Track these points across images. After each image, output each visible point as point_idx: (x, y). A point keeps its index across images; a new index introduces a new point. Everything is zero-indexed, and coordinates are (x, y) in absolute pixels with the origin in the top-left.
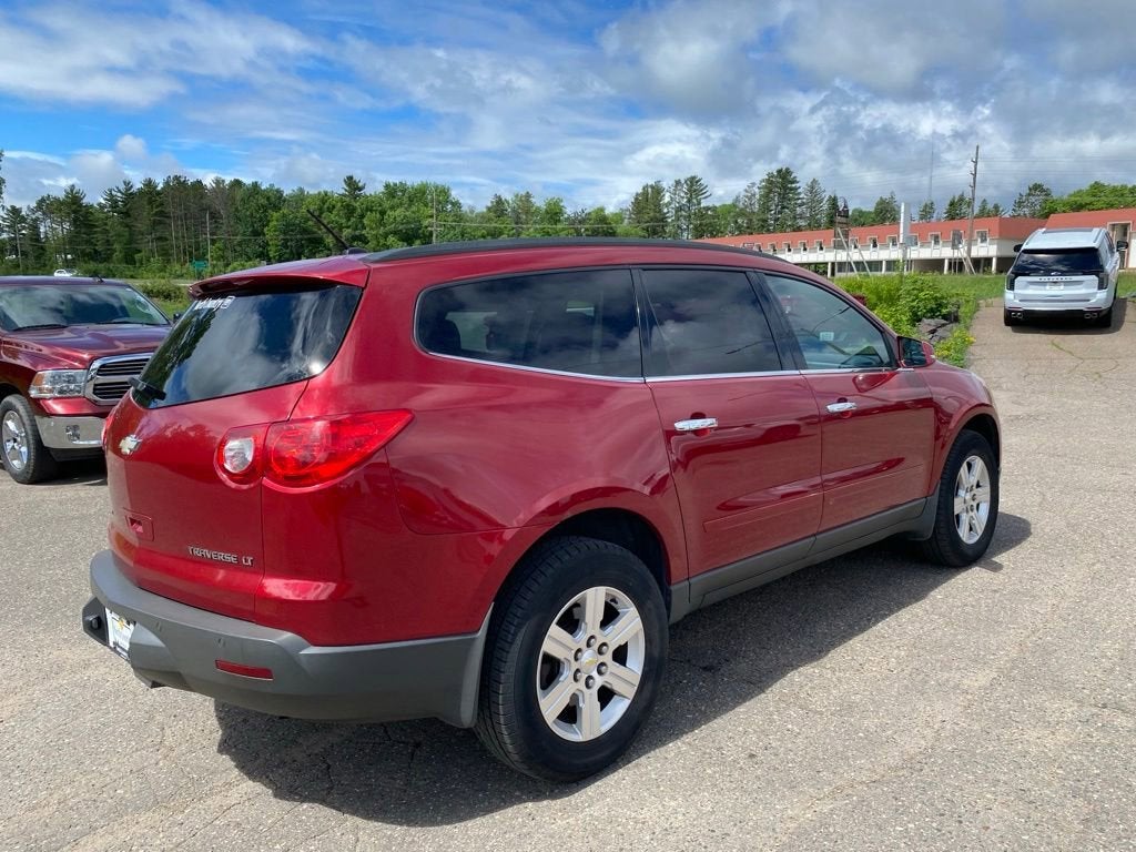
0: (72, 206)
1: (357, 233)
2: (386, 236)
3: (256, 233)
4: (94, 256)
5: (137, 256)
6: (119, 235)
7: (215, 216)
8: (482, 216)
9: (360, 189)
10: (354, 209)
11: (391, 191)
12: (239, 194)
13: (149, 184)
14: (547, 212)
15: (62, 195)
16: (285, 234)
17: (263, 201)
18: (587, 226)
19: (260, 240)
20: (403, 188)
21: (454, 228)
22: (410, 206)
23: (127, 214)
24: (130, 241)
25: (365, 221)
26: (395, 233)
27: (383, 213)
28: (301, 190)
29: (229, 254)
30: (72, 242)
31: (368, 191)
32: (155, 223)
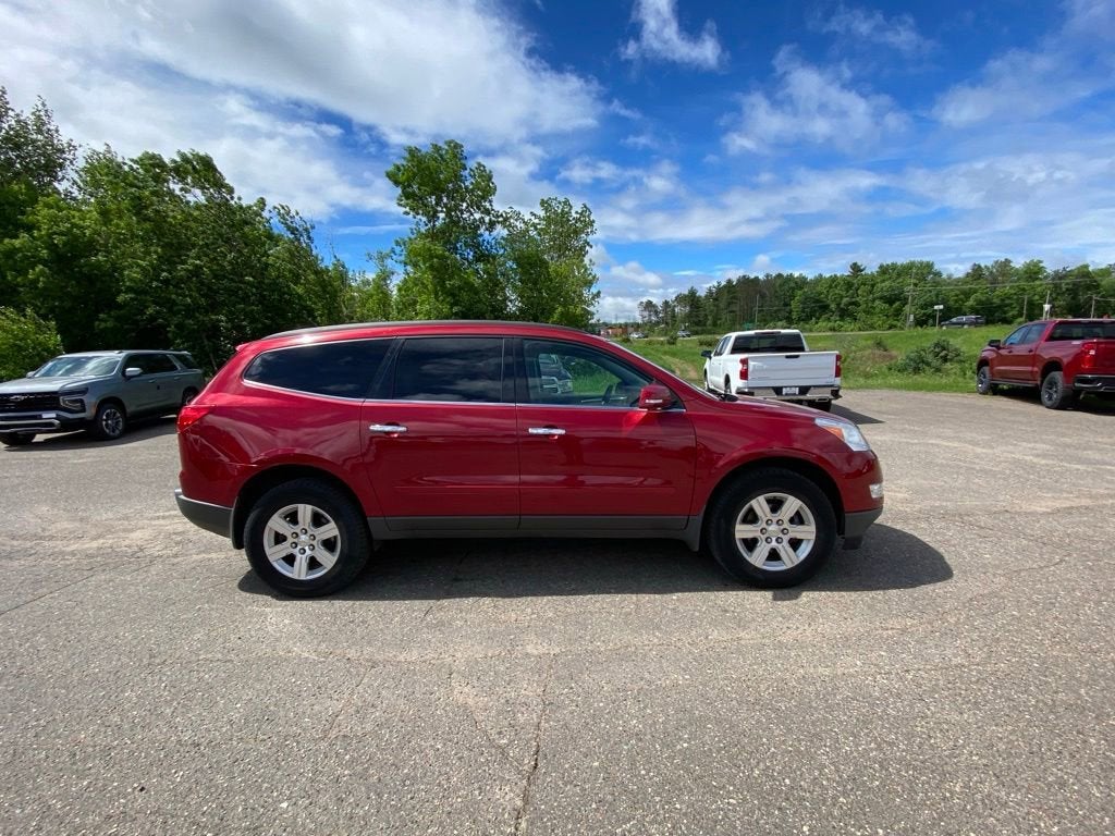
0: (691, 299)
1: (854, 300)
2: (874, 300)
3: (786, 305)
4: (698, 324)
5: (719, 322)
6: (711, 311)
7: (763, 296)
8: (958, 280)
9: (862, 271)
10: (853, 284)
11: (884, 270)
12: (779, 282)
13: (729, 281)
14: (1026, 272)
15: (686, 293)
16: (805, 303)
17: (792, 285)
18: (1068, 281)
19: (788, 309)
20: (894, 266)
21: (930, 291)
22: (897, 278)
23: (716, 299)
24: (717, 314)
25: (860, 292)
26: (881, 298)
27: (873, 286)
28: (821, 275)
29: (768, 318)
30: (689, 316)
31: (868, 271)
32: (729, 304)
